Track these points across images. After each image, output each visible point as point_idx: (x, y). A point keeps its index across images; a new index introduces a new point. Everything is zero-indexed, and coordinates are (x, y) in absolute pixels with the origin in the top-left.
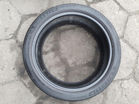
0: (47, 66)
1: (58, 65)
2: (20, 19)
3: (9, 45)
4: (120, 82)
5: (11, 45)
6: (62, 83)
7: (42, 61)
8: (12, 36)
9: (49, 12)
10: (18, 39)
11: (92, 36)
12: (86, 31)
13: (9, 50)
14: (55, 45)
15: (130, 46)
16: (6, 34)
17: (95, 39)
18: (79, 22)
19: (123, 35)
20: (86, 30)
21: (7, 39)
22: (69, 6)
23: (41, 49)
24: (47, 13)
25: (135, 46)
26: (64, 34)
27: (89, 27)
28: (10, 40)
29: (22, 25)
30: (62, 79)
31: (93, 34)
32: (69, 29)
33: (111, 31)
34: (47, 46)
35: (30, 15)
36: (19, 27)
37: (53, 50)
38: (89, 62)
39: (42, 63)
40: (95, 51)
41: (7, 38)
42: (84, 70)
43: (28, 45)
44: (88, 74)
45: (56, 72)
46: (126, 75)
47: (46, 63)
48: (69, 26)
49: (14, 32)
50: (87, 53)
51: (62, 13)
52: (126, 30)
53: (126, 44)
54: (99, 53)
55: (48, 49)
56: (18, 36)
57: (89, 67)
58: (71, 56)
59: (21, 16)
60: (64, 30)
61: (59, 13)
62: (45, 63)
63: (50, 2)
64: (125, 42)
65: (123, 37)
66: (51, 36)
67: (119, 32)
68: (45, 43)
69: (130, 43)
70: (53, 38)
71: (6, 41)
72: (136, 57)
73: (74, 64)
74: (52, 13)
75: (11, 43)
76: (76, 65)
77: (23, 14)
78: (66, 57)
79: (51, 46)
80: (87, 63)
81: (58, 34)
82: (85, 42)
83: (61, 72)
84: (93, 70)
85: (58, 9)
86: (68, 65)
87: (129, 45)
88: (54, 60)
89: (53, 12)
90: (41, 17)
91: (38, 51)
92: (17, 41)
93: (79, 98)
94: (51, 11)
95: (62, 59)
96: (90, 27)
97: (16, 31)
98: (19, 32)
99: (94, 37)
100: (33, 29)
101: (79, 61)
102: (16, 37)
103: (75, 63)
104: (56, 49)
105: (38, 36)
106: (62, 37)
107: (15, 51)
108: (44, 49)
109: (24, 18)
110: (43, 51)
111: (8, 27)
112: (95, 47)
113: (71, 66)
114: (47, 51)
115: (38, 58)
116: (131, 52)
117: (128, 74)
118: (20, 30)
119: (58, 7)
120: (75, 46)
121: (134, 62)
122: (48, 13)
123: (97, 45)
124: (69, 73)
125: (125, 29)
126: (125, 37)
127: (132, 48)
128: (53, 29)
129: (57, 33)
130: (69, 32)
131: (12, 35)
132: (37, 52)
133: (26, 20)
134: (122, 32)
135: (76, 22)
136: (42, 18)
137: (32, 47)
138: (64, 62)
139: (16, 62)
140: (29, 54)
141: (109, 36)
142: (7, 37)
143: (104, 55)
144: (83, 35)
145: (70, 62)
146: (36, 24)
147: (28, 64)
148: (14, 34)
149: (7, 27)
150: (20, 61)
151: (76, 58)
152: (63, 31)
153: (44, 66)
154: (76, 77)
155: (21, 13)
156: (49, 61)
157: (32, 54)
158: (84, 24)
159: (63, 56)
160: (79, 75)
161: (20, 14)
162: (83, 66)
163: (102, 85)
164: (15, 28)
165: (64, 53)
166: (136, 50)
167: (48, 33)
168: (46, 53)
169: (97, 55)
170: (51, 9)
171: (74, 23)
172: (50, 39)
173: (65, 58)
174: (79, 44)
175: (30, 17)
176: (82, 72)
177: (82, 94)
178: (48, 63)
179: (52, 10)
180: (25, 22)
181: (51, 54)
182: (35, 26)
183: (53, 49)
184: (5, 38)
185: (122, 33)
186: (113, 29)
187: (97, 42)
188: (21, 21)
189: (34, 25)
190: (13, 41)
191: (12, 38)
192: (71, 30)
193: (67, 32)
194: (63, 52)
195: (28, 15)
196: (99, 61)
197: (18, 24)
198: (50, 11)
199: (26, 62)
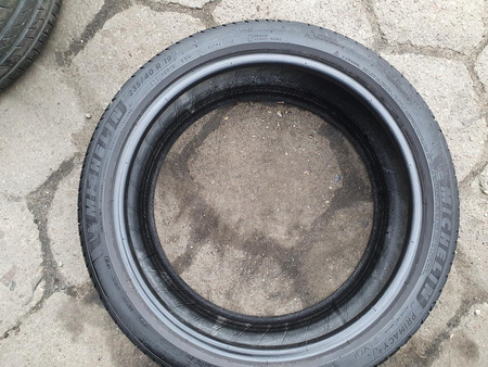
0: (219, 300)
1: (248, 271)
2: (29, 217)
3: (55, 321)
4: (475, 184)
5: (61, 315)
6: (302, 317)
7: (191, 296)
8: (45, 287)
9: (104, 134)
10: (69, 280)
11: (288, 104)
12: (258, 106)
13: (66, 338)
14: (195, 215)
15: (425, 55)
16: (20, 297)
17: (305, 110)
18: (217, 94)
19: (379, 36)
20: (254, 102)
21: (37, 308)
22: (154, 68)
23: (161, 260)
24: (100, 143)
25: (440, 43)
26: (198, 163)
27: (259, 86)
28: (47, 302)
29: (50, 230)
30: (294, 306)
31: (287, 96)
32: (204, 135)
33: (342, 55)
34: (174, 239)
35: (50, 178)
36: (45, 240)
37: (200, 235)
38: (338, 191)
39: (198, 302)
40: (332, 146)
41: (33, 303)
42: (341, 228)
43: (119, 289)
44: (359, 231)
45: (260, 296)
46: (478, 151)
47: (209, 292)
48: (196, 128)
49: (41, 269)
50: (310, 171)
51: (147, 107)
52: (378, 13)
53: (407, 56)
54: (346, 142)
55: (184, 242)
56: (63, 271)
57: (348, 206)
58: (268, 213)
59: (24, 203)
60: (190, 151)
61: (140, 116)
62: (205, 296)
63: (83, 94)
64: (401, 52)
65: (383, 41)
66: (163, 196)
67: (360, 32)
68: (162, 232)
69: (419, 43)
70: (172, 199)
71: (36, 318)
72: (466, 74)
73: (295, 232)
74: (117, 133)
75: (57, 309)
76: (304, 231)
77: (26, 192)
78: (256, 226)
79: (184, 229)
80: (333, 201)
81: (181, 175)
82: (279, 140)
83: (274, 286)
84: (367, 207)
85: (127, 105)
86: (279, 248)
87: (420, 50)
88: (226, 263)
89: (116, 126)
90: (92, 171)
91: (159, 274)
92: (71, 291)
93: (396, 336)
94: (111, 128)
95: (248, 242)
96: (261, 85)
97: (44, 264)
98: (56, 258)
99: (295, 106)
100: (94, 228)
101: (301, 211)
102: (57, 281)
103: (297, 227)
104: (208, 226)
105: (124, 236)
106: (198, 178)
107: (86, 325)
108: (171, 251)
109: (39, 203)
110: (171, 261)
111: (10, 266)
112: (322, 132)
113: (289, 245)
114: (183, 252)
115: (175, 295)
116: (442, 68)
117: (482, 142)
118: (54, 247)
119: (120, 98)
120: (258, 175)
121: (473, 94)
122: (105, 140)
123: (322, 122)
124: (302, 269)
125: (372, 11)
126: (393, 36)
127: (435, 52)
128: (154, 170)
129: (175, 174)
130: (210, 146)
131: (43, 283)
132: (157, 278)
133: (49, 204)
134: (369, 28)
135: (207, 98)
136: (97, 170)
137: (134, 287)
138: (259, 247)
139: (113, 357)
140: (141, 317)
141: (350, 75)
142: (31, 300)
143: (366, 136)
144: (258, 122)
145: (279, 233)
146: (93, 203)
147: (161, 348)
148: (45, 277)
149: (7, 270)
150: (126, 346)
151: (288, 211)
152: (188, 156)
153: (209, 308)
154: (331, 267)
155: (17, 194)
156: (213, 277)
157: (148, 309)
158: (236, 88)
159: (242, 231)
160: (337, 253)
161: (18, 199)
162: (327, 216)
163: (440, 245)
164: (35, 254)
165: (240, 220)
166: (451, 52)
167: (148, 195)
168: (187, 260)
169: (347, 152)
170: (105, 120)
171: (204, 108)
172: (166, 209)
173: (255, 234)
174: (265, 161)
175: (55, 188)
176: (339, 238)
177: (396, 317)
178: (214, 286)
179: (110, 121)
180: (51, 212)
181: (205, 253)
182: (93, 215)
183: (198, 231)
184: (28, 308)
185: (373, 29)
186: (343, 43)
187: (314, 113)
188: (36, 222)
189: (90, 212)
190: (59, 298)
191: (47, 294)
192: (213, 135)
193: (204, 150)
194: (235, 218)
195: (46, 184)
196: (361, 167)
197: (35, 234)
198: (106, 129)
199: (149, 347)
